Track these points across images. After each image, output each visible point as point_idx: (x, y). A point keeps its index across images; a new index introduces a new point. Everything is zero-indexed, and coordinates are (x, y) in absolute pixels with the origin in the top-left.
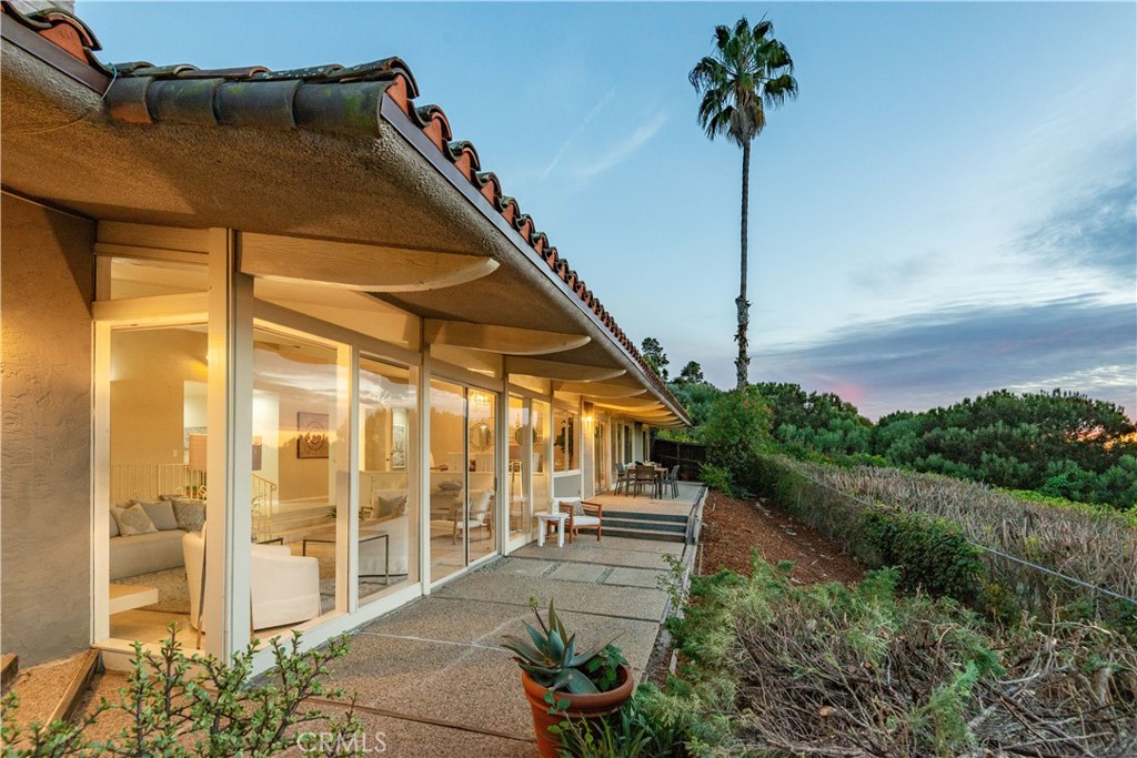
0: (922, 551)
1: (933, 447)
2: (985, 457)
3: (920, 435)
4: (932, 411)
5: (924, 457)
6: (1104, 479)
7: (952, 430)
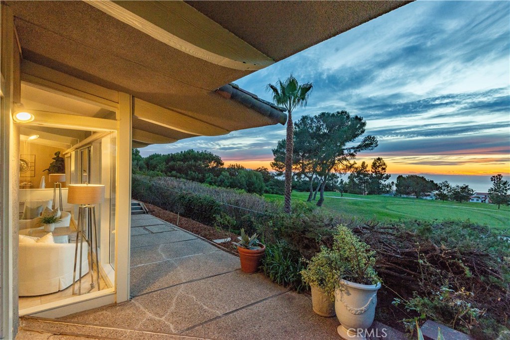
0: (202, 206)
1: (172, 169)
2: (189, 172)
3: (167, 164)
4: (169, 155)
5: (170, 172)
6: (219, 179)
7: (178, 162)
